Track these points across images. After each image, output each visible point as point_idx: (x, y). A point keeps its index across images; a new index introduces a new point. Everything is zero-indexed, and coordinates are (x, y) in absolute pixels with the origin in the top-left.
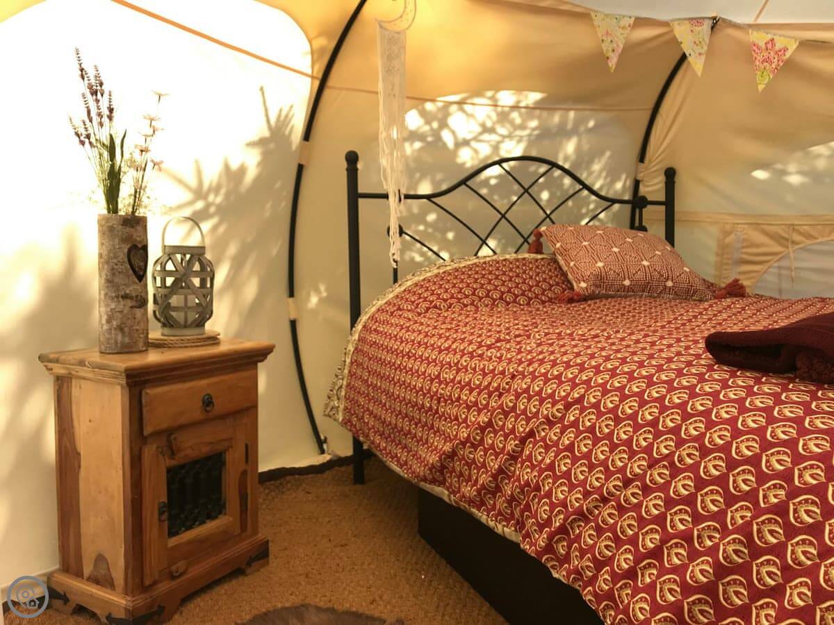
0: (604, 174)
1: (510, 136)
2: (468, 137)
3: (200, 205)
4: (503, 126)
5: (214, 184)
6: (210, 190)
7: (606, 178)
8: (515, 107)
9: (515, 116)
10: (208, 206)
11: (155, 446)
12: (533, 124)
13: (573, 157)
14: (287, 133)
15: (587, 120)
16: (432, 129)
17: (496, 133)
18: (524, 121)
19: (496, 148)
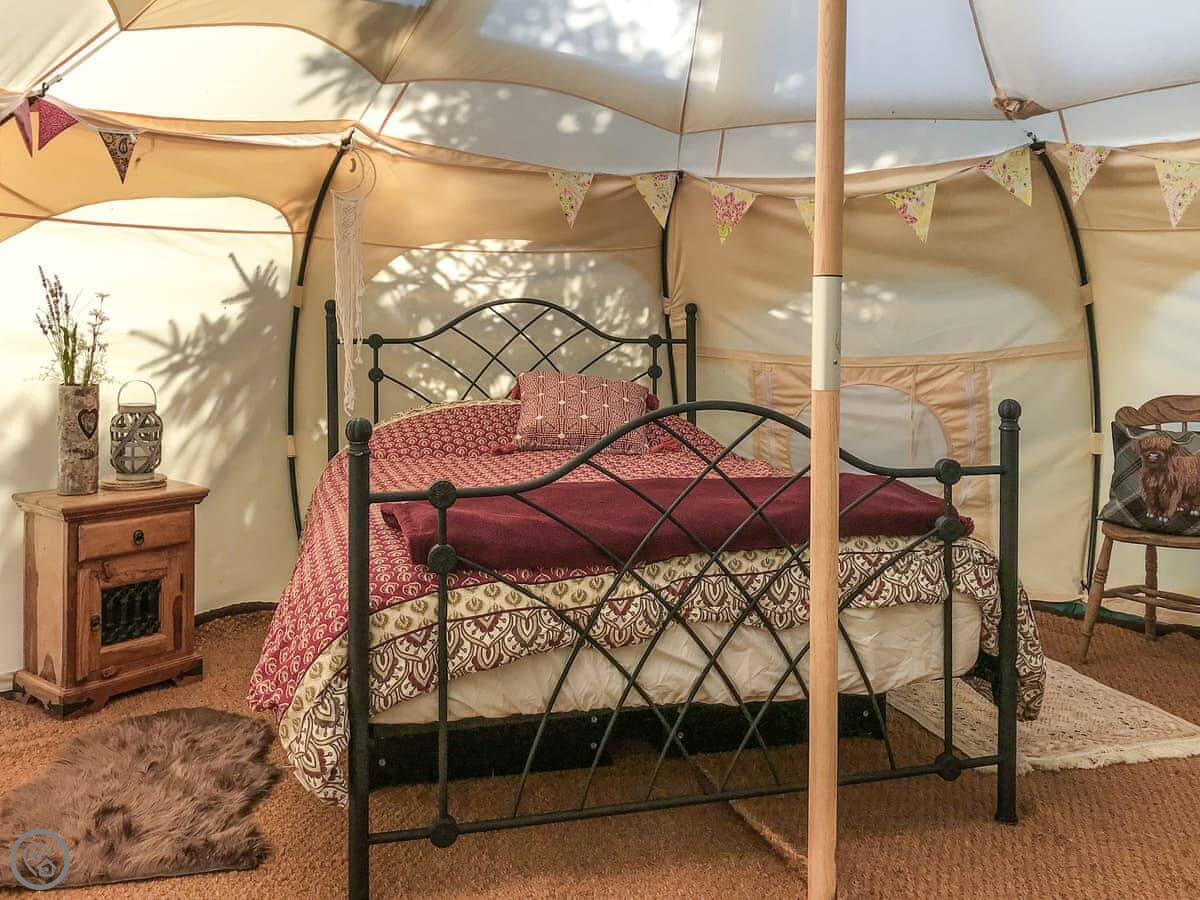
0: (622, 309)
1: (504, 278)
2: (462, 279)
3: (177, 358)
4: (494, 269)
5: (192, 337)
6: (187, 343)
7: (624, 313)
8: (504, 252)
9: (505, 258)
10: (187, 357)
11: (88, 571)
12: (528, 266)
13: (580, 295)
14: (270, 284)
15: (586, 262)
16: (423, 274)
17: (489, 276)
18: (516, 264)
19: (494, 288)
